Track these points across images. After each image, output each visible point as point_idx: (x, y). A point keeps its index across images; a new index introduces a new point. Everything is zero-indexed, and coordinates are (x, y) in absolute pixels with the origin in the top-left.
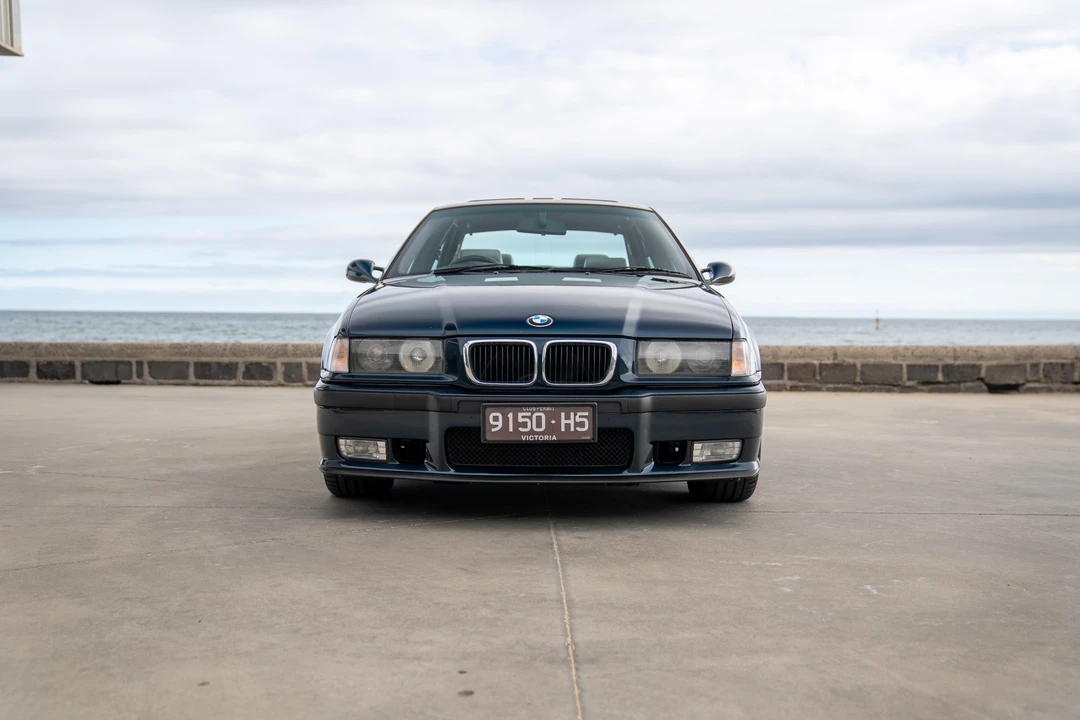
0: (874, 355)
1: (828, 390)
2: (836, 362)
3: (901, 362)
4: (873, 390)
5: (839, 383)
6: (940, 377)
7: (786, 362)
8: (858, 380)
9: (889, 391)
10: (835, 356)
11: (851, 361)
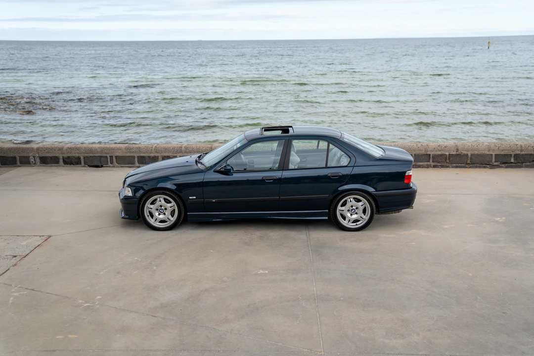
0: (477, 150)
1: (453, 167)
2: (458, 153)
3: (492, 153)
4: (476, 167)
5: (458, 164)
6: (512, 160)
7: (432, 153)
8: (469, 162)
9: (485, 167)
10: (457, 150)
11: (466, 153)
